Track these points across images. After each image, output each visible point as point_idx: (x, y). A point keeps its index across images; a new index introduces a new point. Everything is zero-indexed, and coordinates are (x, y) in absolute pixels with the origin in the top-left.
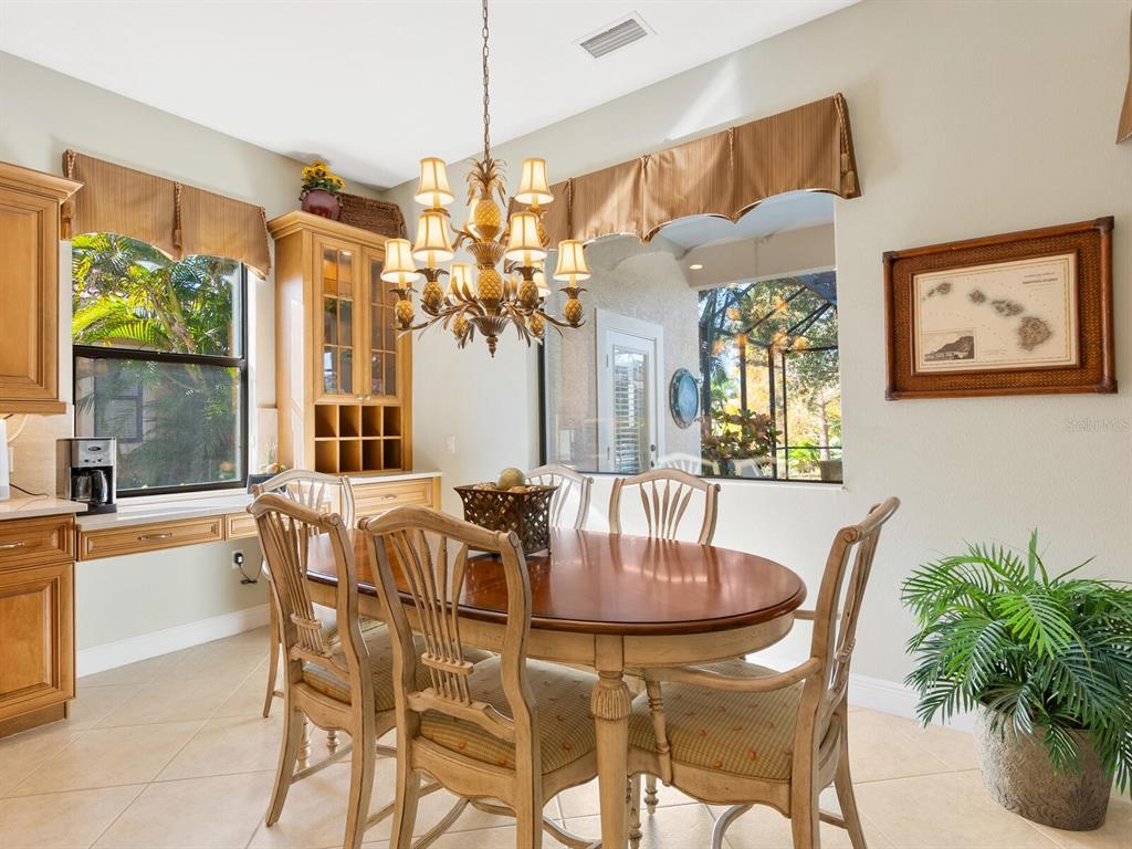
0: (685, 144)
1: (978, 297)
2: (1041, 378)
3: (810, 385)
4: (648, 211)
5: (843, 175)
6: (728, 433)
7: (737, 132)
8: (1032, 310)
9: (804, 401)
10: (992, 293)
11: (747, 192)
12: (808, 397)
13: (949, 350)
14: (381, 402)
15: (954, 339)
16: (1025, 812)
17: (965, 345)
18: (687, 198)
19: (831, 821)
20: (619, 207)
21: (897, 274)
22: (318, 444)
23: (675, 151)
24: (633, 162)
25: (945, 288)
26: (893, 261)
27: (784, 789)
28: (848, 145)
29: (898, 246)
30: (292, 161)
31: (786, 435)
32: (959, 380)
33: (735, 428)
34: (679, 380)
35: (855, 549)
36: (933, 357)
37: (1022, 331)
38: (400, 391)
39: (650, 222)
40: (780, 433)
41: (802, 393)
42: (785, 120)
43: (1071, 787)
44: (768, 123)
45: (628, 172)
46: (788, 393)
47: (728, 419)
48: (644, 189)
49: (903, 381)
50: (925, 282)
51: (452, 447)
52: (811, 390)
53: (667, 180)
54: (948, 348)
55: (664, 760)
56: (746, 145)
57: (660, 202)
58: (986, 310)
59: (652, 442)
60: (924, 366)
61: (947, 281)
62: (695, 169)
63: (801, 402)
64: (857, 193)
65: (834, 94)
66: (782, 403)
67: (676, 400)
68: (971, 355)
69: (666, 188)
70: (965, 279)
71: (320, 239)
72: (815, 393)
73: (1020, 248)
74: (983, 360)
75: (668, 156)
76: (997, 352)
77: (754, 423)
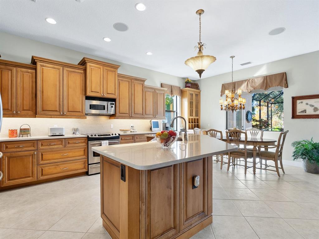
0: (257, 77)
1: (307, 104)
2: (317, 116)
3: (280, 112)
4: (250, 88)
5: (285, 85)
6: (257, 124)
7: (266, 76)
8: (316, 106)
9: (277, 116)
10: (309, 103)
11: (268, 86)
12: (279, 115)
13: (302, 112)
14: (196, 118)
15: (303, 110)
16: (308, 172)
17: (305, 111)
18: (257, 86)
19: (280, 168)
20: (244, 87)
21: (294, 100)
22: (189, 124)
23: (255, 79)
24: (247, 80)
25: (302, 102)
26: (293, 98)
27: (274, 159)
28: (286, 80)
29: (294, 96)
30: (184, 78)
31: (272, 125)
32: (304, 116)
33: (258, 123)
34: (248, 113)
35: (283, 135)
36: (300, 112)
37: (314, 109)
38: (199, 116)
39: (250, 90)
40: (270, 124)
41: (277, 114)
42: (275, 75)
43: (314, 168)
44: (272, 75)
45: (246, 81)
46: (272, 114)
47: (257, 121)
48: (249, 85)
49: (294, 116)
50: (298, 101)
51: (209, 125)
52: (280, 113)
53: (253, 83)
54: (302, 111)
55: (260, 156)
56: (268, 78)
57: (252, 87)
58: (308, 106)
59: (243, 126)
60: (298, 114)
61: (302, 101)
62: (259, 82)
63: (276, 117)
64: (287, 87)
65: (284, 72)
66: (271, 117)
67: (247, 117)
68: (306, 113)
69: (253, 85)
70: (305, 101)
71: (189, 92)
72: (281, 114)
73: (314, 97)
74: (308, 113)
75: (253, 79)
76: (310, 112)
77: (264, 122)
